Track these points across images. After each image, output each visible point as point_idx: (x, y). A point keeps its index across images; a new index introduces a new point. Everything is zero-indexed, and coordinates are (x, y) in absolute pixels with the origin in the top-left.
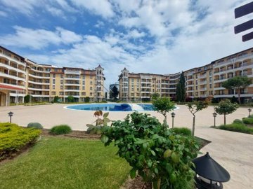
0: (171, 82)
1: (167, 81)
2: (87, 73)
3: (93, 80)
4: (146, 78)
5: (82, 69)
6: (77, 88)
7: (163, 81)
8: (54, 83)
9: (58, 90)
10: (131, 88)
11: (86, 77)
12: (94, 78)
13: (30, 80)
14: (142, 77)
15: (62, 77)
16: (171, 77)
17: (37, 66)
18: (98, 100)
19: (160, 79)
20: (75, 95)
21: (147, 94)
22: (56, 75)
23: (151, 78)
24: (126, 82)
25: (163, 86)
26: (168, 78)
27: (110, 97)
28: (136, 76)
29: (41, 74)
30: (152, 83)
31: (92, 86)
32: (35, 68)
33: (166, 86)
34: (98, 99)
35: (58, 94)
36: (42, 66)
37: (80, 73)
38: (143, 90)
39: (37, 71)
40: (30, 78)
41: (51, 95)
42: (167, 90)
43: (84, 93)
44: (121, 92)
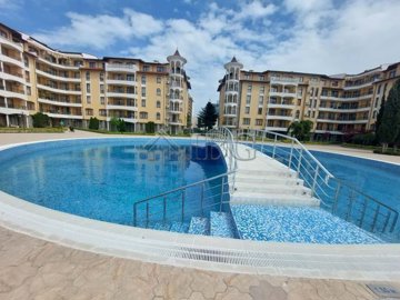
0: (346, 94)
1: (335, 92)
2: (151, 70)
3: (162, 86)
4: (284, 82)
5: (140, 62)
6: (131, 102)
7: (325, 91)
8: (88, 91)
9: (96, 106)
10: (244, 105)
11: (147, 79)
12: (164, 80)
13: (39, 82)
14: (274, 80)
15: (102, 79)
16: (349, 83)
17: (58, 55)
18: (173, 130)
19: (320, 85)
20: (129, 117)
21: (281, 123)
22: (91, 75)
23: (296, 82)
24: (234, 93)
25: (323, 103)
26: (342, 86)
27: (199, 125)
28: (258, 79)
29: (65, 73)
30: (296, 96)
31: (161, 99)
32: (54, 60)
33: (332, 104)
34: (173, 127)
35: (97, 115)
36: (65, 56)
37: (135, 69)
38: (272, 111)
39: (57, 65)
40: (40, 79)
41: (85, 116)
42: (331, 116)
43: (144, 114)
44: (222, 116)
